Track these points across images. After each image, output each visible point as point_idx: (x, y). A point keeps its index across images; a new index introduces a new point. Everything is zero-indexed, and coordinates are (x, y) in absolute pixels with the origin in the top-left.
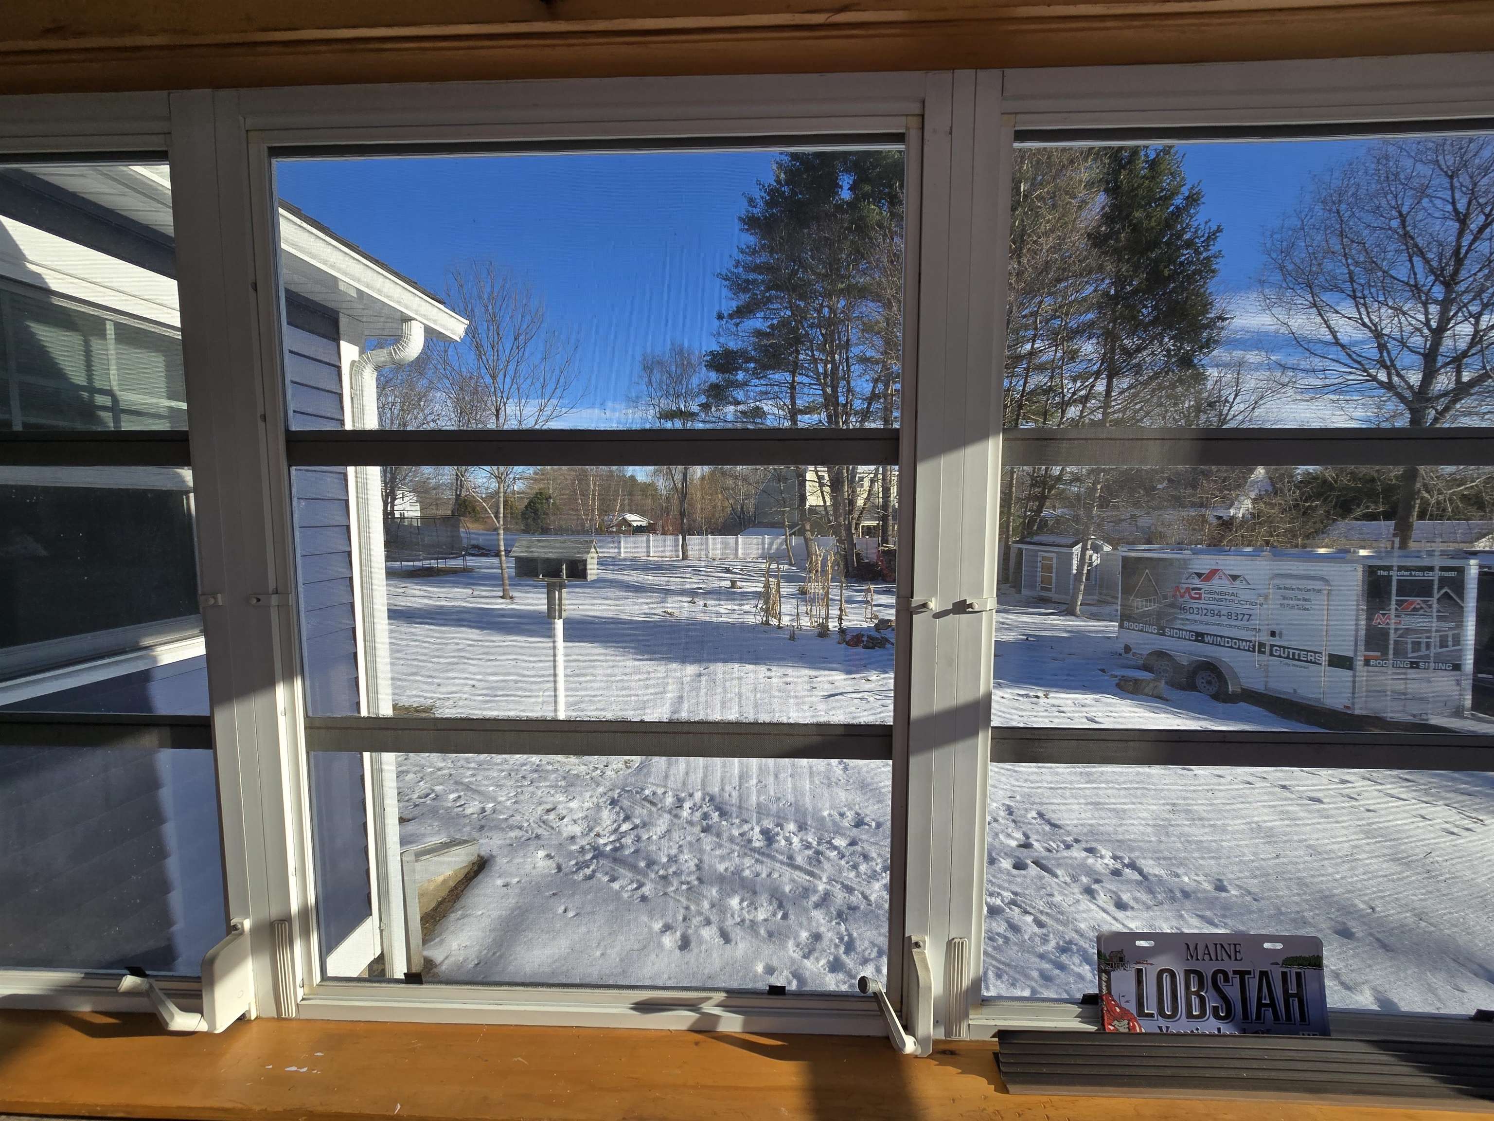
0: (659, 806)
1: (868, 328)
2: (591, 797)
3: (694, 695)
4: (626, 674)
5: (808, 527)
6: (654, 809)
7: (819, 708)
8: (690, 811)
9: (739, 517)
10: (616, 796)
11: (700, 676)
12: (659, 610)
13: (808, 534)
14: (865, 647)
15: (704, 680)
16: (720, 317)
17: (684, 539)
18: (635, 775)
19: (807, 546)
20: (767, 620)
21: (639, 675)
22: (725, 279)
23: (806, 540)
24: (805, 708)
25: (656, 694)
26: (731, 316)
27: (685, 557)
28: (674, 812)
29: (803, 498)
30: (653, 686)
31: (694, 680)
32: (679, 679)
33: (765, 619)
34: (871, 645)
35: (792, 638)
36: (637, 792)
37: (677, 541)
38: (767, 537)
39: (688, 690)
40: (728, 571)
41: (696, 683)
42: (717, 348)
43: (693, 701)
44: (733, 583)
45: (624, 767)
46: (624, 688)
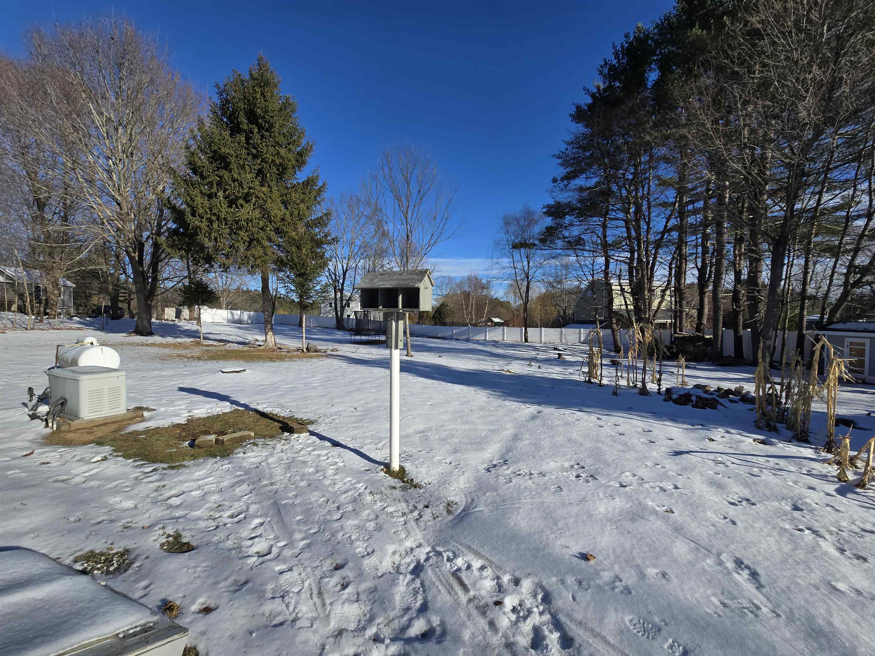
0: (472, 593)
1: (664, 184)
2: (394, 553)
3: (528, 436)
4: (472, 411)
5: (614, 322)
6: (463, 598)
7: (668, 467)
8: (513, 617)
9: (563, 318)
10: (423, 558)
11: (534, 418)
12: (506, 368)
13: (615, 326)
14: (694, 406)
15: (538, 422)
16: (555, 181)
17: (526, 330)
18: (453, 527)
19: (614, 335)
20: (589, 380)
21: (482, 413)
22: (559, 158)
23: (613, 331)
24: (649, 464)
25: (491, 431)
26: (562, 179)
27: (526, 340)
28: (490, 615)
29: (611, 301)
30: (491, 423)
31: (529, 421)
32: (515, 419)
33: (587, 379)
34: (701, 405)
35: (615, 394)
36: (449, 560)
37: (521, 331)
38: (582, 330)
39: (522, 430)
40: (556, 349)
41: (531, 424)
42: (552, 202)
43: (527, 442)
44: (560, 355)
45: (445, 513)
46: (467, 422)
